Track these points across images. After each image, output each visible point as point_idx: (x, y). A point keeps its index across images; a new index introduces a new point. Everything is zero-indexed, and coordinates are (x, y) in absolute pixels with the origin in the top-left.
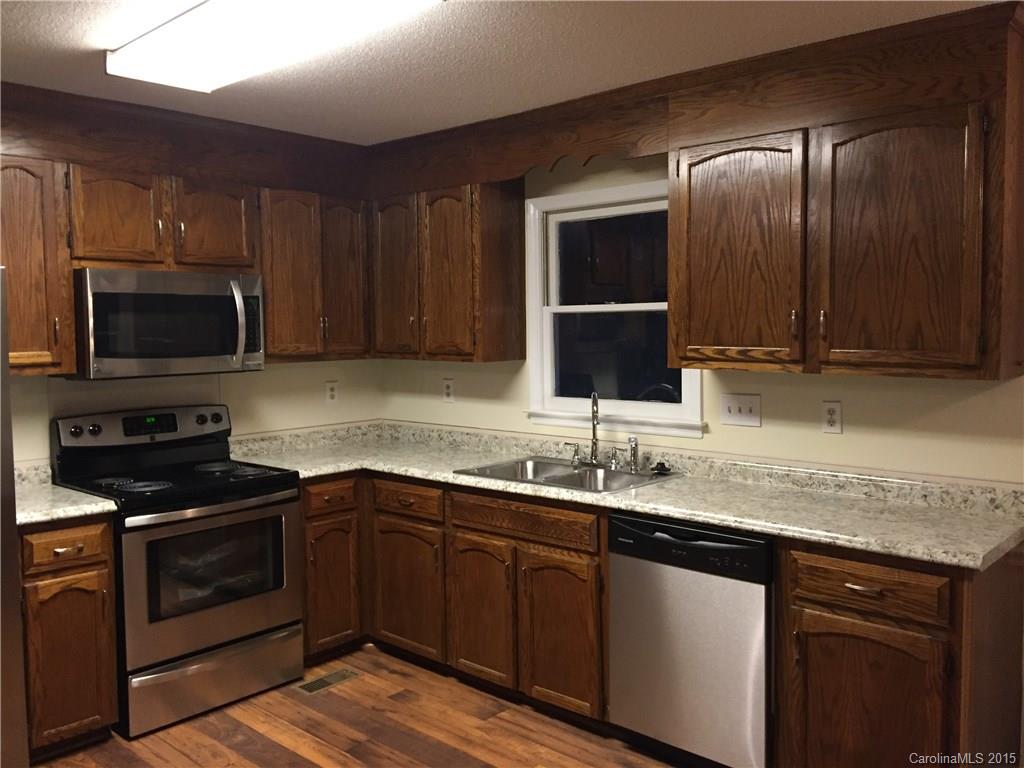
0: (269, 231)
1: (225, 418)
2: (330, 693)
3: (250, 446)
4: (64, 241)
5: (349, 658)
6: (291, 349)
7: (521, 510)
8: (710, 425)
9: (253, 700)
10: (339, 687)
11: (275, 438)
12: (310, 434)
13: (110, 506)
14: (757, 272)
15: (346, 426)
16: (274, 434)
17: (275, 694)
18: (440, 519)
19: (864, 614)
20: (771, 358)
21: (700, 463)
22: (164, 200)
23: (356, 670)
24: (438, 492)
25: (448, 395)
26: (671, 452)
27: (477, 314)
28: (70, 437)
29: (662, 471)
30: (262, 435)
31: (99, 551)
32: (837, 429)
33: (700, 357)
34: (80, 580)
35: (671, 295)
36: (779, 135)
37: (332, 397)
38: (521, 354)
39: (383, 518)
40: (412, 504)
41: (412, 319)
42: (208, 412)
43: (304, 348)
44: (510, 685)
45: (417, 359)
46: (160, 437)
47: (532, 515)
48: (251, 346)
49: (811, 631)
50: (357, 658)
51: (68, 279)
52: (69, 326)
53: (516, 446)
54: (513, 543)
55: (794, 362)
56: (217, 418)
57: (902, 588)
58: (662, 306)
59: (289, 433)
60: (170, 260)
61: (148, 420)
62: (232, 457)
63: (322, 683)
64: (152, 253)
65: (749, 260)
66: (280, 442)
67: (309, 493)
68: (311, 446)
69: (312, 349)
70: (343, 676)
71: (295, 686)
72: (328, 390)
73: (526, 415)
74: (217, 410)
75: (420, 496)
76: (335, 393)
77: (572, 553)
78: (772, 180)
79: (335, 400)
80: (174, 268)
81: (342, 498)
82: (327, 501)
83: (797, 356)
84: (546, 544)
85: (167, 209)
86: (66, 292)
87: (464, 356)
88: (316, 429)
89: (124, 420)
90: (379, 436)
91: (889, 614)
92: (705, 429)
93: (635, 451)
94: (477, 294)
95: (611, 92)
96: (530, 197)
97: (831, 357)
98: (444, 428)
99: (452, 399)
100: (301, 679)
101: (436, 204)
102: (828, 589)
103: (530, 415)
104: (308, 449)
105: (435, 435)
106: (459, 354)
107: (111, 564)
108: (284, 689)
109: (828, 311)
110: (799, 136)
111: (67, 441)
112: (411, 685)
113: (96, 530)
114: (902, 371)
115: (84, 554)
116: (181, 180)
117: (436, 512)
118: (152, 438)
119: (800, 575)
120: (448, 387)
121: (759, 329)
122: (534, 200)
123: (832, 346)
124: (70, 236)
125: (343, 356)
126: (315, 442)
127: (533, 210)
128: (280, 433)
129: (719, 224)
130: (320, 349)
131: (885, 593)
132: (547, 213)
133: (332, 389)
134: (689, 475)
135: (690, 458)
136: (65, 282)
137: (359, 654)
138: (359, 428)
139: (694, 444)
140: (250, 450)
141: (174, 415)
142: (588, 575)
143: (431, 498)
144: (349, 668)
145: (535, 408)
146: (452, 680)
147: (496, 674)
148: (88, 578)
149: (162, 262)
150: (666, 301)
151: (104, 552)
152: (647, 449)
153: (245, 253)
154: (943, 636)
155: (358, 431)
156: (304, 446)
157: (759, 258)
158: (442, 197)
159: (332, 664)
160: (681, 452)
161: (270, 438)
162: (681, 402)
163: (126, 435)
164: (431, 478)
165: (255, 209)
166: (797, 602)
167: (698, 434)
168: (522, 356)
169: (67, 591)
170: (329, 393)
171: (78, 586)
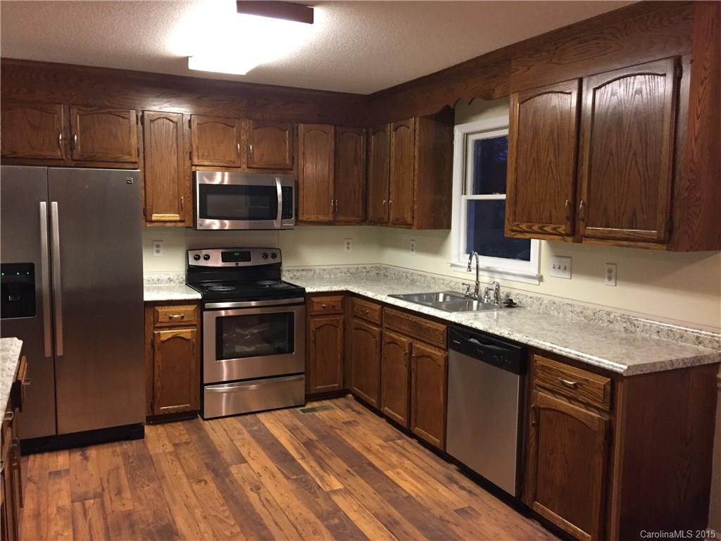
0: (302, 148)
1: (278, 256)
2: (314, 415)
3: (295, 273)
4: (188, 156)
5: (336, 401)
6: (313, 218)
7: (414, 320)
8: (544, 276)
9: (273, 412)
10: (321, 413)
11: (311, 270)
12: (332, 269)
13: (198, 296)
14: (551, 174)
15: (356, 266)
16: (311, 268)
17: (286, 411)
18: (380, 323)
19: (570, 399)
20: (555, 232)
21: (535, 301)
22: (242, 132)
23: (335, 407)
24: (378, 307)
25: (412, 250)
26: (522, 292)
27: (415, 199)
28: (194, 260)
29: (510, 304)
30: (303, 268)
31: (192, 319)
32: (613, 283)
33: (520, 230)
34: (181, 333)
35: (508, 189)
36: (565, 83)
37: (348, 248)
38: (448, 226)
39: (355, 320)
40: (368, 313)
41: (384, 201)
42: (269, 253)
43: (321, 218)
44: (405, 425)
45: (387, 226)
46: (241, 264)
47: (418, 324)
48: (286, 215)
49: (541, 406)
50: (340, 402)
51: (189, 177)
52: (189, 201)
53: (443, 284)
54: (411, 340)
55: (567, 235)
56: (274, 256)
57: (586, 383)
58: (503, 197)
59: (319, 267)
60: (244, 166)
61: (236, 254)
62: (284, 279)
63: (314, 410)
64: (234, 162)
65: (547, 167)
66: (313, 272)
67: (313, 302)
68: (332, 276)
69: (326, 218)
70: (326, 408)
71: (298, 409)
72: (346, 244)
73: (449, 265)
74: (274, 251)
75: (371, 309)
76: (350, 246)
77: (436, 349)
78: (561, 113)
79: (350, 250)
80: (247, 170)
81: (334, 307)
82: (324, 307)
83: (569, 231)
84: (425, 342)
85: (244, 138)
86: (188, 184)
87: (409, 226)
88: (336, 267)
89: (222, 253)
90: (377, 274)
91: (580, 399)
92: (540, 279)
93: (497, 290)
94: (415, 187)
95: (481, 57)
96: (457, 124)
97: (587, 232)
98: (409, 271)
99: (414, 253)
100: (303, 406)
101: (398, 130)
102: (550, 380)
103: (453, 265)
104: (330, 278)
105: (404, 275)
106: (406, 225)
107: (199, 326)
108: (291, 410)
109: (586, 201)
110: (576, 83)
111: (192, 262)
112: (358, 418)
113: (191, 308)
114: (625, 243)
115: (184, 320)
116: (251, 122)
117: (377, 318)
118: (237, 264)
119: (537, 370)
120: (413, 245)
121: (550, 212)
122: (459, 126)
123: (587, 225)
124: (191, 153)
125: (348, 223)
126: (335, 274)
127: (459, 132)
128: (314, 267)
129: (533, 143)
130: (331, 219)
131: (579, 386)
132: (467, 134)
133: (348, 244)
134: (529, 308)
135: (531, 297)
136: (187, 178)
137: (342, 400)
138: (365, 268)
139: (533, 288)
140: (295, 276)
141: (250, 253)
142: (442, 362)
143: (375, 310)
144: (332, 405)
145: (454, 261)
146: (384, 420)
147: (400, 418)
148: (186, 333)
149: (240, 167)
150: (505, 193)
151: (195, 320)
152: (509, 290)
153: (288, 162)
154: (606, 418)
155: (364, 270)
156: (328, 276)
157: (552, 166)
158: (401, 126)
159: (324, 402)
160: (527, 293)
161: (308, 270)
162: (529, 260)
163: (223, 261)
164: (375, 298)
165: (294, 136)
166: (538, 388)
167: (537, 282)
168: (449, 227)
169: (175, 337)
170: (346, 246)
171: (181, 335)
